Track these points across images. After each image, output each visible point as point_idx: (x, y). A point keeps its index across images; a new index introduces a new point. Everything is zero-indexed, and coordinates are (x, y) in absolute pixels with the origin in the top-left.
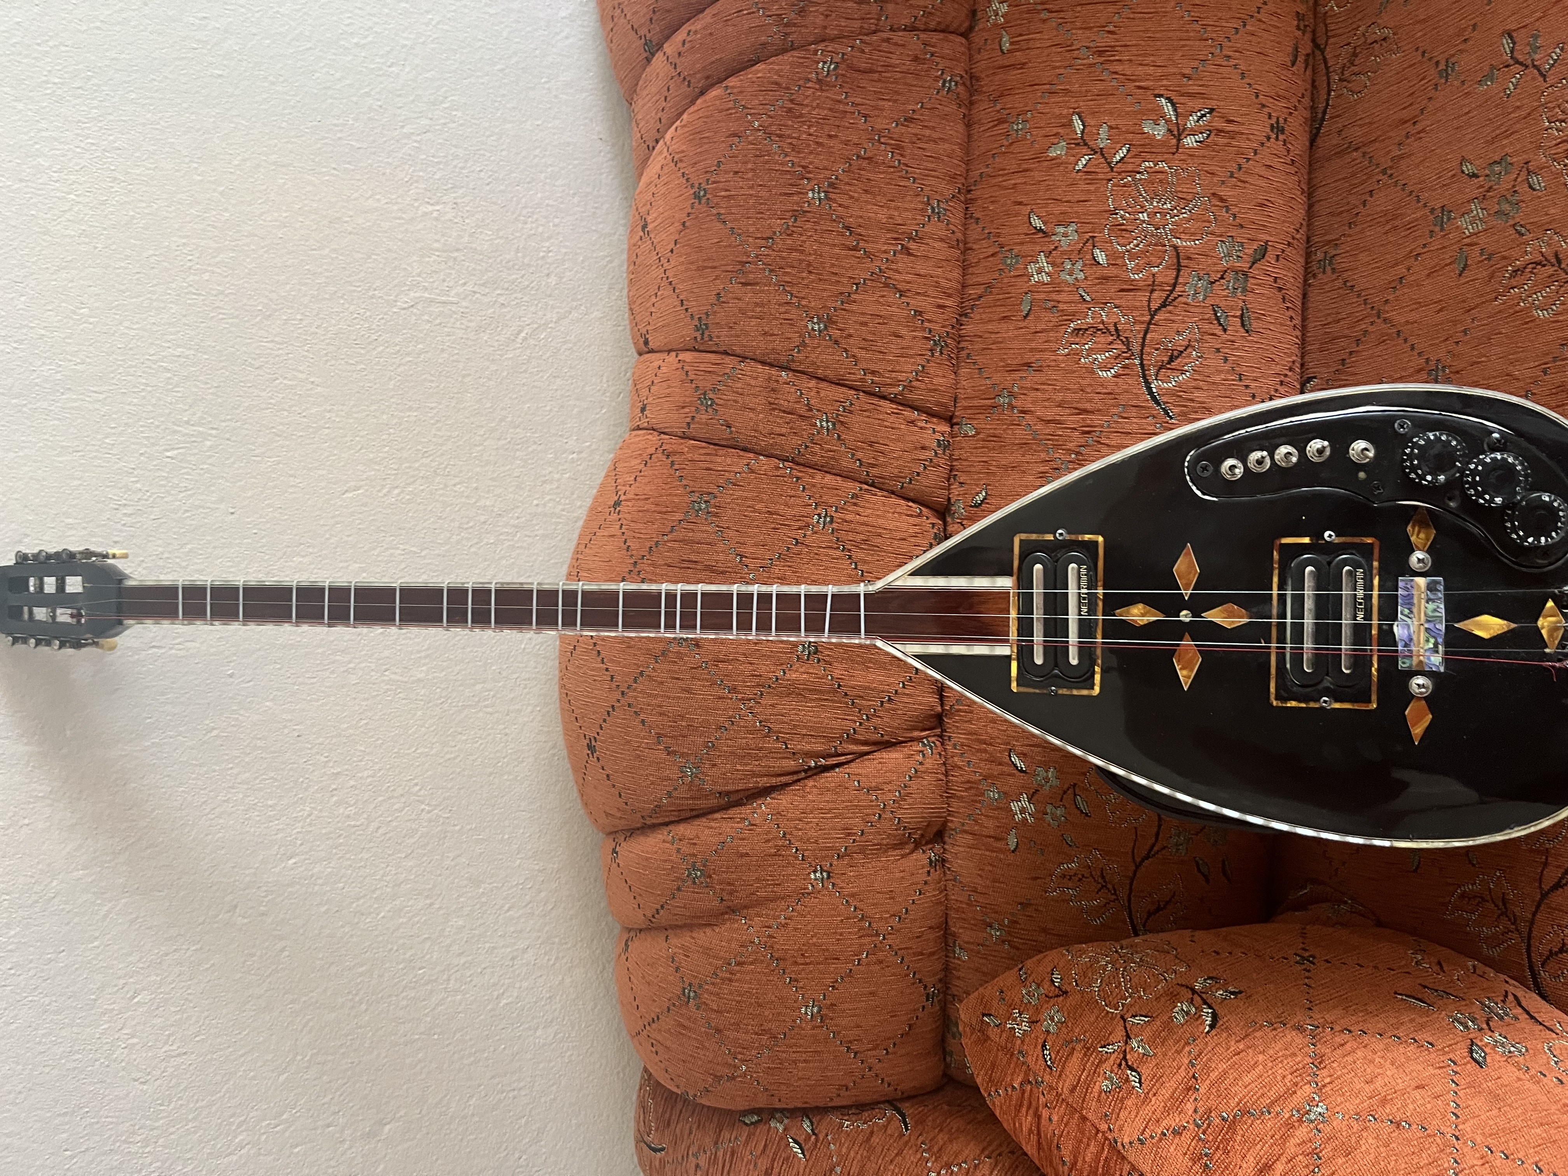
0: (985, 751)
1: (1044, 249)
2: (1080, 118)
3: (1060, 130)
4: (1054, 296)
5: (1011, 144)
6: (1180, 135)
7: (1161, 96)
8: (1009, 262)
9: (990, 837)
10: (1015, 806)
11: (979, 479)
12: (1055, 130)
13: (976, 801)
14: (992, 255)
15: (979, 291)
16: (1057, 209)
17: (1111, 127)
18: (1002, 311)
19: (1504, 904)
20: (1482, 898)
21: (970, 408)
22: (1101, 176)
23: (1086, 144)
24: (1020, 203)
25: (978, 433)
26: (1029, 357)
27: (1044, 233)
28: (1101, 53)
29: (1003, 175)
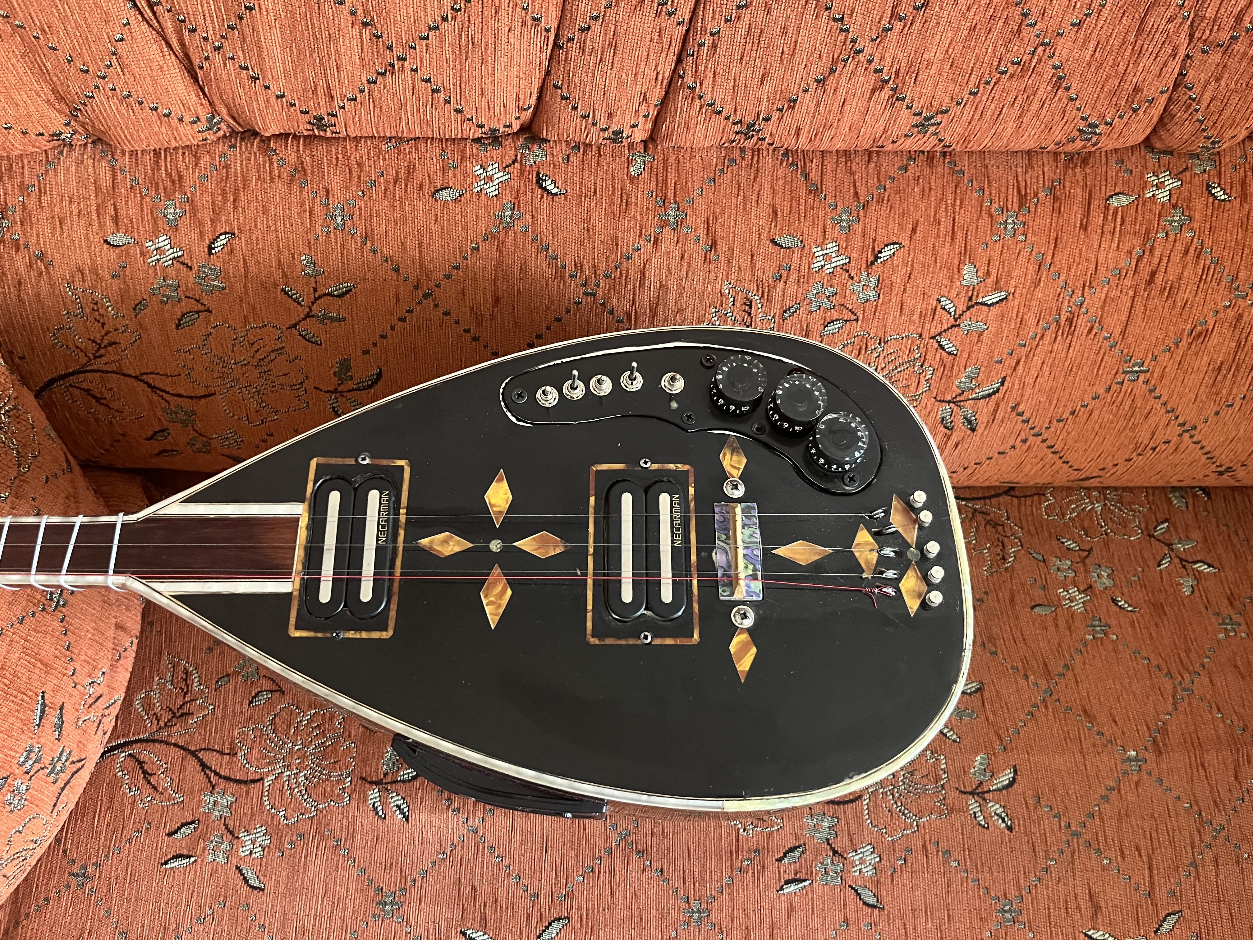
0: (225, 200)
1: (853, 264)
2: (1001, 300)
3: (993, 278)
4: (794, 276)
5: (991, 216)
6: (954, 403)
7: (1002, 384)
8: (845, 217)
9: (116, 209)
10: (163, 241)
11: (573, 183)
12: (994, 272)
13: (157, 189)
14: (856, 194)
15: (814, 176)
16: (898, 280)
17: (981, 334)
18: (784, 207)
19: (182, 715)
20: (186, 693)
21: (665, 168)
22: (927, 326)
23: (969, 308)
24: (914, 230)
25: (632, 179)
26: (723, 247)
27: (872, 263)
28: (1070, 321)
29: (953, 205)
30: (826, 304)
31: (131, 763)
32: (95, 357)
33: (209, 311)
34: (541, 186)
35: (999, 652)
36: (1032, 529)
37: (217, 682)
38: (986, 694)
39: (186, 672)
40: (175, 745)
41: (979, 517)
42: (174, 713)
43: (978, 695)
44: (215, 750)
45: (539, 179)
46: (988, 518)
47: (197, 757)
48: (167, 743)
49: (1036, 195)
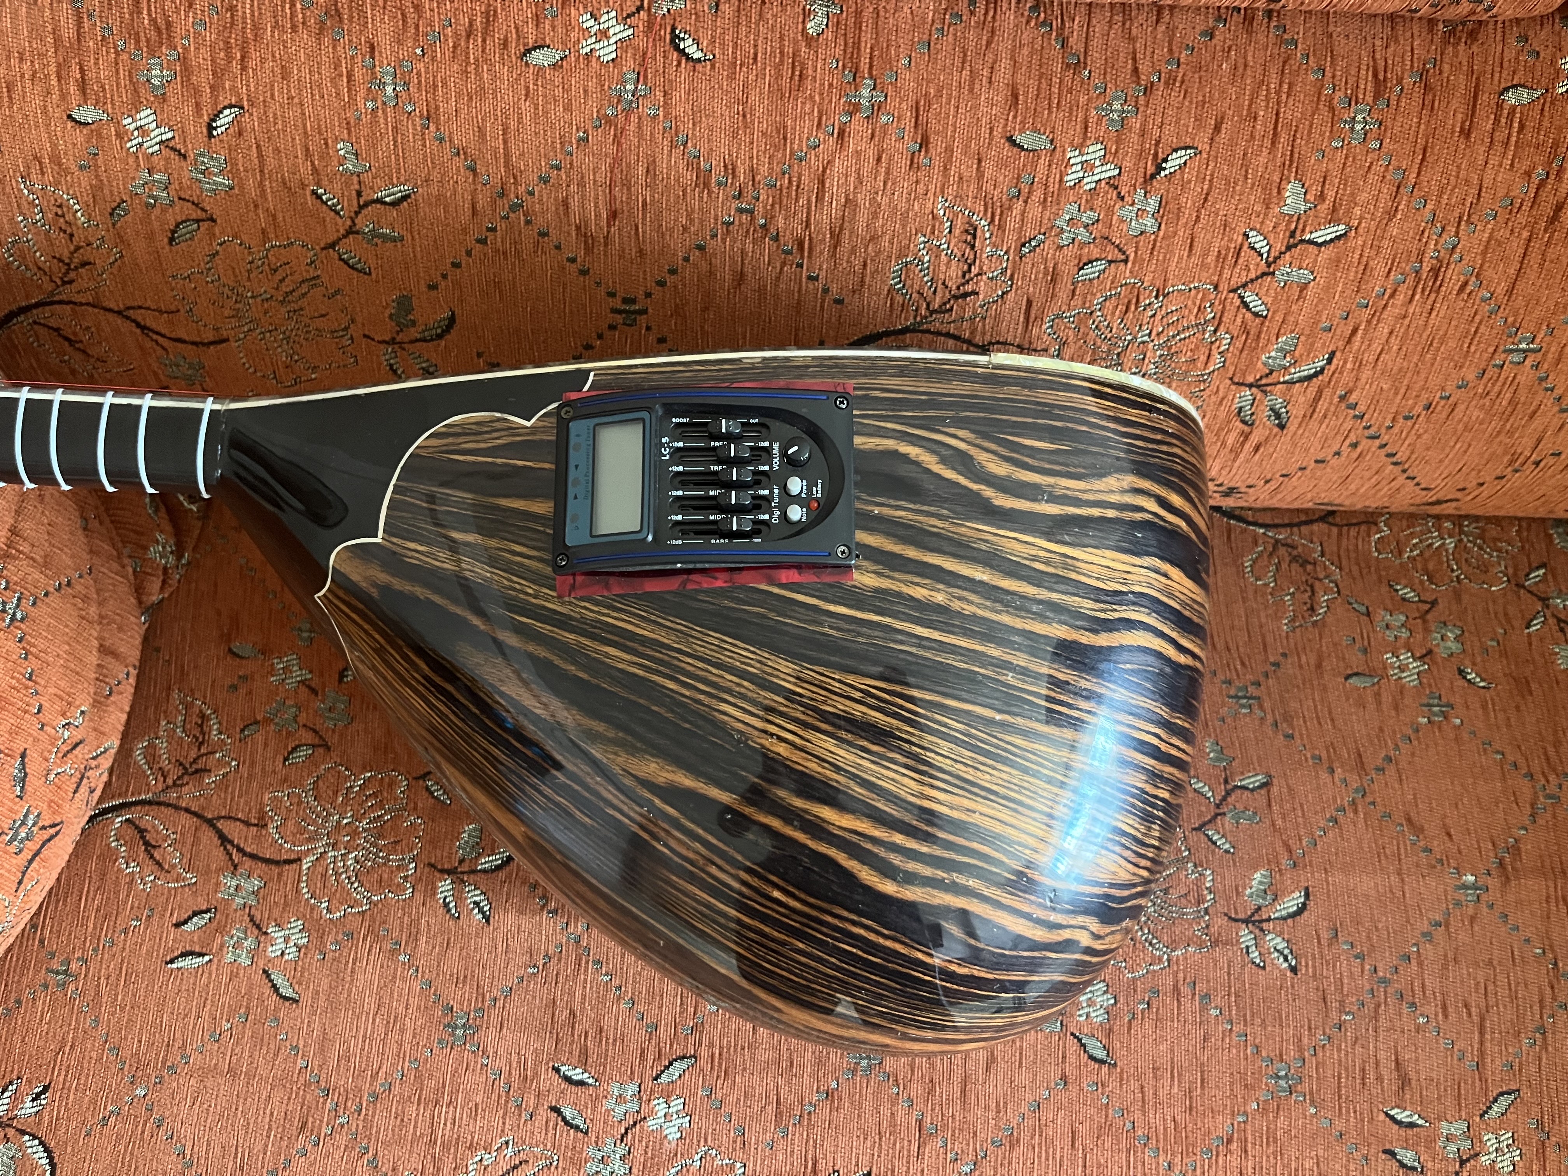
0: (229, 58)
2: (1338, 238)
3: (1329, 203)
4: (1038, 195)
5: (1332, 109)
6: (1258, 387)
7: (1330, 361)
8: (1116, 106)
9: (82, 71)
10: (146, 117)
13: (137, 42)
15: (1076, 42)
16: (1188, 202)
17: (1304, 287)
19: (197, 771)
20: (202, 743)
21: (858, 25)
23: (1289, 248)
24: (1217, 129)
25: (809, 40)
26: (937, 145)
27: (1153, 176)
30: (1083, 235)
31: (130, 831)
32: (64, 283)
33: (213, 220)
34: (677, 48)
35: (1297, 734)
36: (1355, 569)
37: (242, 730)
38: (1275, 790)
39: (203, 716)
40: (187, 810)
41: (1282, 551)
42: (185, 768)
43: (1263, 792)
44: (239, 820)
45: (674, 37)
46: (1295, 553)
47: (214, 826)
48: (177, 808)
49: (1400, 81)
